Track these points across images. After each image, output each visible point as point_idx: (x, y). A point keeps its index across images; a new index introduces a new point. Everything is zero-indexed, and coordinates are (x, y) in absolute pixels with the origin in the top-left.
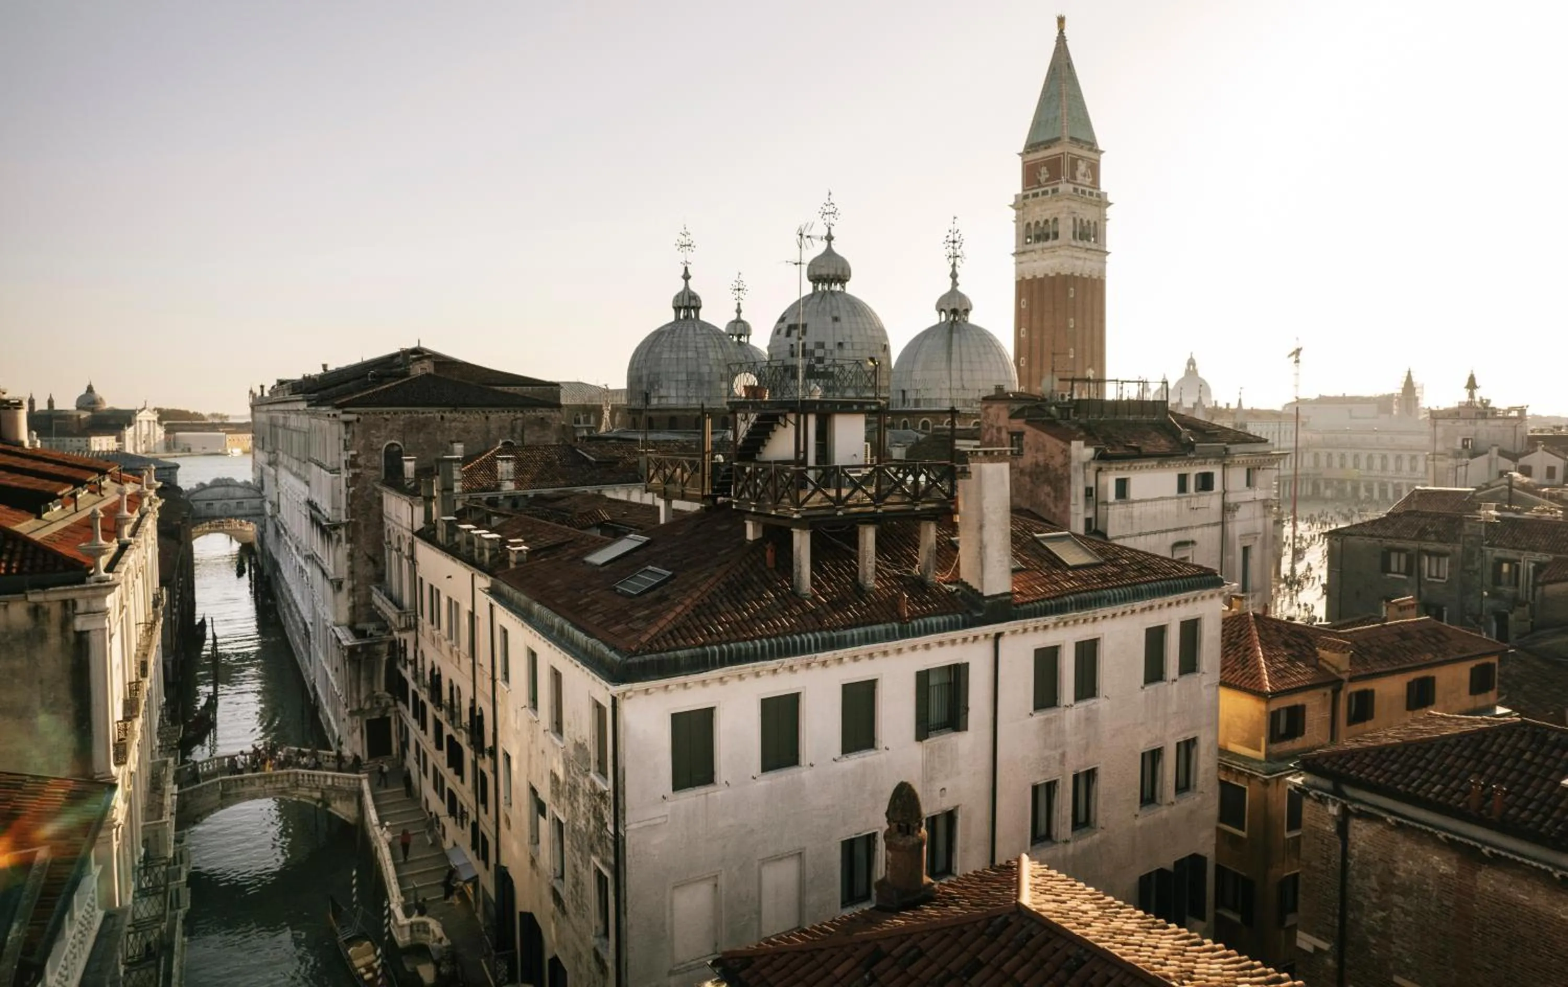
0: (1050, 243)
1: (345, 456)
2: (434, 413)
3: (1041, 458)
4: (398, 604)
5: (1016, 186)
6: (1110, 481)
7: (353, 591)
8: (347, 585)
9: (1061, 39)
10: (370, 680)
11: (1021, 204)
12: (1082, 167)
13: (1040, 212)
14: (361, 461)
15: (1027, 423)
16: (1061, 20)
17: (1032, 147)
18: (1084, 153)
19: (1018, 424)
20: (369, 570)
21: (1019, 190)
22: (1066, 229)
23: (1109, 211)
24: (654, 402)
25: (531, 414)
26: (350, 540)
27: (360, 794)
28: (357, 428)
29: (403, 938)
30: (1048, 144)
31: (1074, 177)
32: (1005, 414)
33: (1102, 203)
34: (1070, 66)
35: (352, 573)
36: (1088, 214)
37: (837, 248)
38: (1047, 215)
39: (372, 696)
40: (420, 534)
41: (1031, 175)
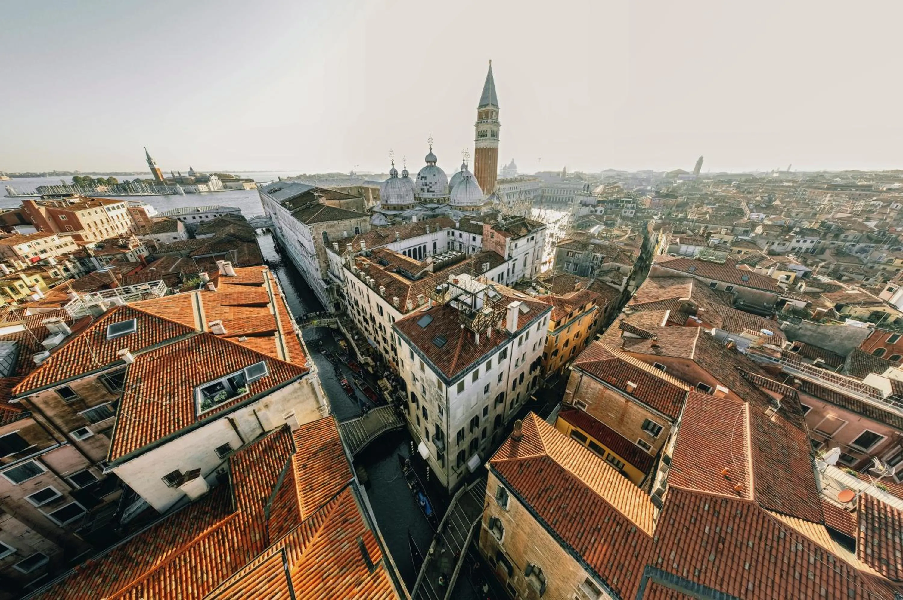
0: (485, 138)
1: (312, 237)
2: (336, 222)
3: (498, 240)
4: (339, 279)
5: (476, 119)
6: (513, 245)
7: (321, 270)
8: (319, 269)
9: (490, 68)
10: (333, 294)
11: (477, 125)
12: (494, 113)
13: (483, 128)
14: (316, 237)
15: (496, 231)
16: (490, 61)
17: (481, 106)
18: (495, 109)
19: (493, 231)
20: (325, 265)
21: (476, 120)
22: (489, 134)
23: (501, 128)
24: (389, 202)
25: (362, 219)
26: (318, 258)
27: (337, 323)
28: (313, 229)
29: (363, 362)
30: (486, 105)
31: (492, 117)
32: (489, 228)
33: (498, 125)
34: (492, 78)
35: (320, 266)
36: (495, 129)
37: (433, 152)
38: (484, 129)
39: (334, 298)
40: (344, 266)
41: (480, 117)
